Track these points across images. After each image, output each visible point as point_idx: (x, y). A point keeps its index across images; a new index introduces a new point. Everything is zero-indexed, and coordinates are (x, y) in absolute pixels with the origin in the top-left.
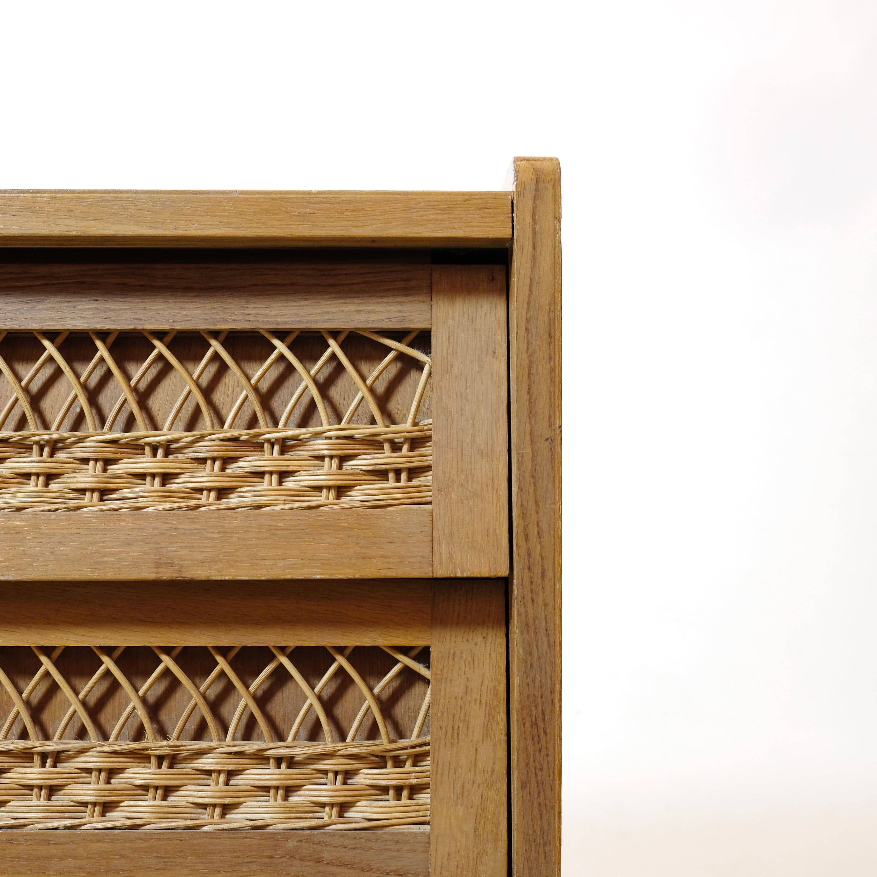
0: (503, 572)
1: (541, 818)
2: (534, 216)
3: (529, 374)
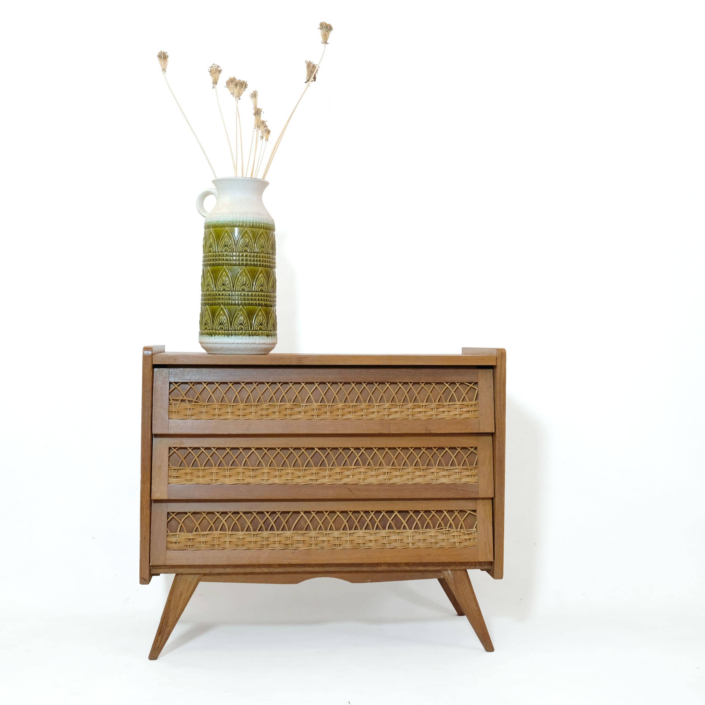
0: (494, 431)
1: (501, 480)
2: (501, 361)
3: (500, 392)
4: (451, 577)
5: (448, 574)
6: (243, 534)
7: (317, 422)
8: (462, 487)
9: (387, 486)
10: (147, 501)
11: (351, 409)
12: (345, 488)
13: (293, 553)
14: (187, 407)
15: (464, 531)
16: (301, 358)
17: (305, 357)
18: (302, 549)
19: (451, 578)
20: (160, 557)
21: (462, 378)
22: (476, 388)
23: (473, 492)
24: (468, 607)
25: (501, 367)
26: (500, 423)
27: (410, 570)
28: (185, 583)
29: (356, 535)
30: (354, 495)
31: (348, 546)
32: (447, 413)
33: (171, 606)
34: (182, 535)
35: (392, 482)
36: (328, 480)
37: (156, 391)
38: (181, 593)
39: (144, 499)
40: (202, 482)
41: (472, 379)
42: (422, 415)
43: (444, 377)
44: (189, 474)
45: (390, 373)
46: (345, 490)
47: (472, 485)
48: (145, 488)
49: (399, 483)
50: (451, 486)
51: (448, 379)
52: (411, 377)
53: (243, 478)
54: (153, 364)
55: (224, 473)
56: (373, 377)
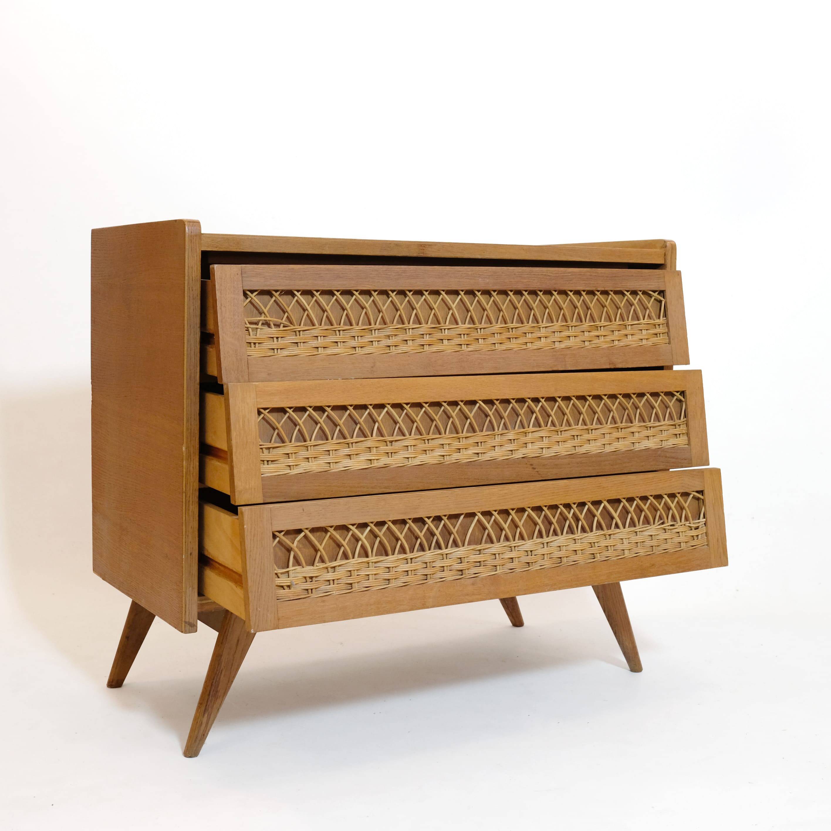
2: (671, 258)
6: (397, 558)
7: (469, 356)
8: (672, 452)
9: (581, 458)
10: (194, 491)
11: (511, 333)
12: (526, 464)
13: (473, 584)
14: (272, 334)
15: (690, 523)
16: (424, 247)
17: (429, 245)
18: (484, 575)
20: (267, 615)
21: (647, 283)
22: (662, 299)
23: (686, 460)
29: (555, 544)
30: (539, 474)
31: (547, 563)
32: (630, 338)
34: (297, 571)
35: (582, 450)
36: (500, 453)
37: (223, 305)
39: (190, 487)
40: (315, 468)
41: (658, 285)
42: (601, 340)
43: (624, 283)
44: (292, 455)
45: (559, 276)
46: (527, 468)
47: (683, 449)
48: (191, 468)
49: (593, 452)
50: (659, 452)
51: (629, 285)
52: (587, 282)
53: (377, 458)
54: (202, 250)
55: (347, 451)
56: (538, 282)
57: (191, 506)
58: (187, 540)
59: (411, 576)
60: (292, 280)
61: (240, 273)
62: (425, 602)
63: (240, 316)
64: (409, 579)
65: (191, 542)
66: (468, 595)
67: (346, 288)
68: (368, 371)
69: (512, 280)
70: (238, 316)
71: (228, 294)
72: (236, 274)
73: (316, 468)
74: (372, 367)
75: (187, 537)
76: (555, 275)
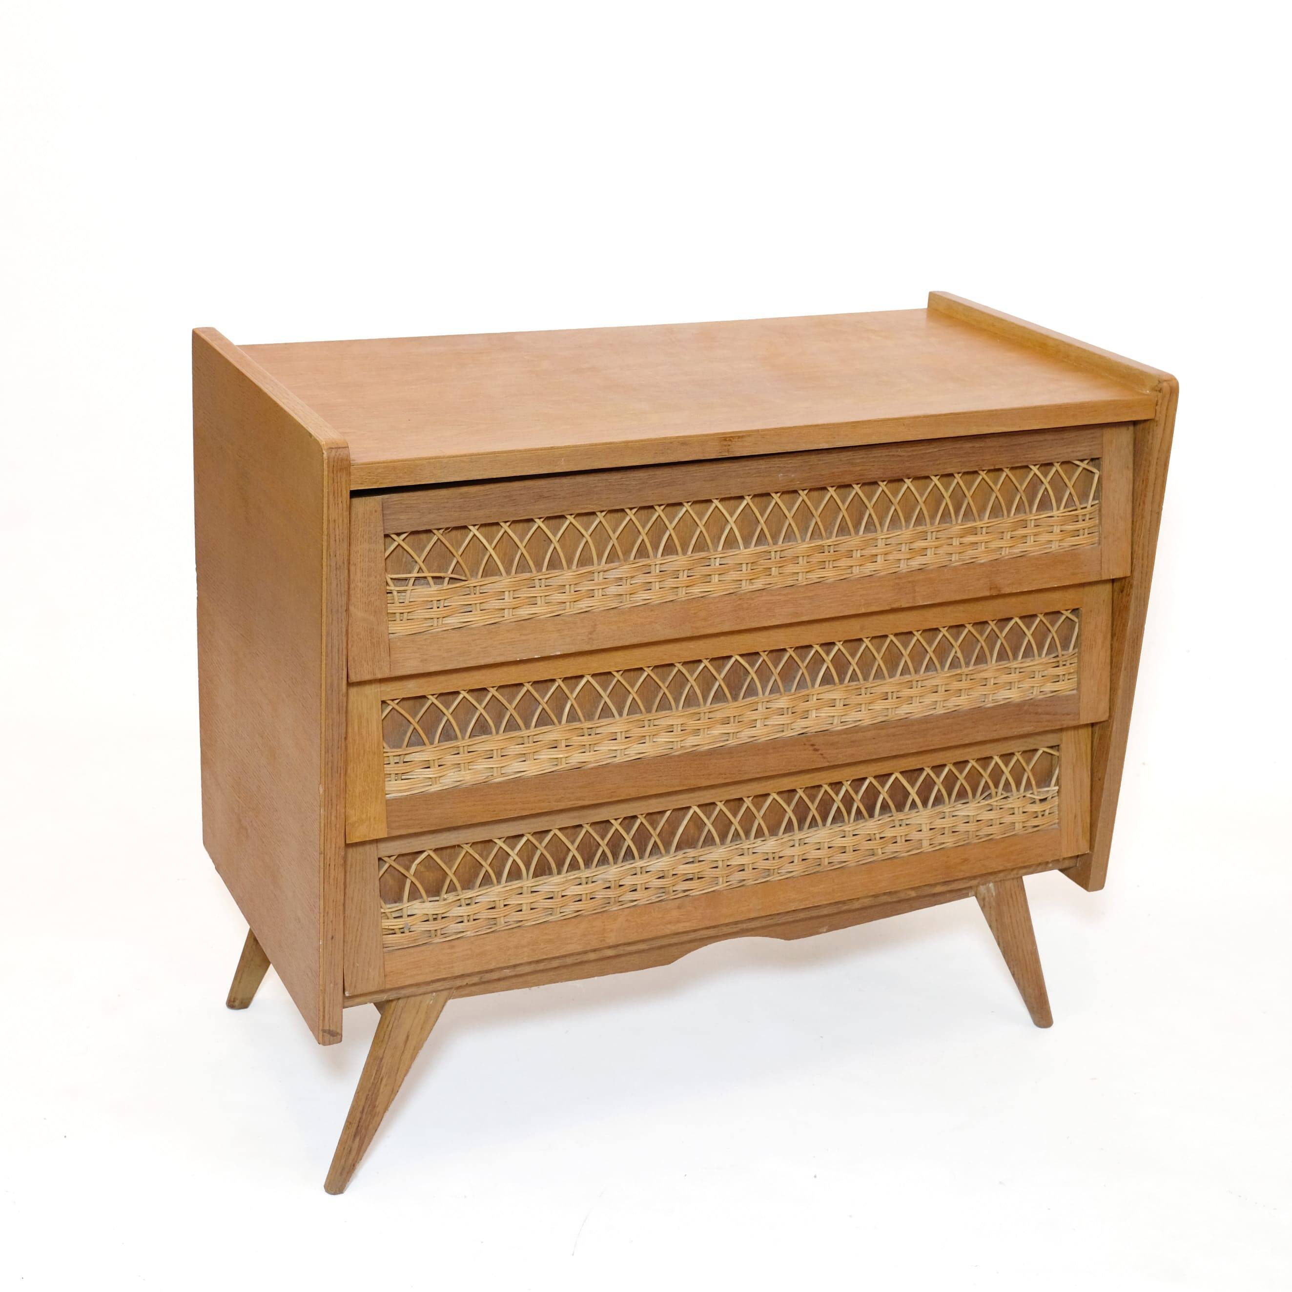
0: (1127, 575)
1: (1130, 682)
2: (1167, 409)
4: (992, 894)
5: (988, 890)
7: (752, 599)
9: (891, 727)
10: (337, 849)
12: (805, 744)
13: (679, 908)
14: (431, 596)
15: (1033, 793)
17: (739, 437)
18: (699, 893)
19: (992, 896)
20: (368, 972)
21: (1069, 450)
22: (1096, 470)
23: (1068, 714)
24: (1017, 948)
25: (1165, 424)
26: (1146, 555)
27: (917, 896)
28: (417, 1013)
29: (812, 841)
30: (824, 758)
32: (1032, 541)
33: (384, 1068)
34: (414, 907)
35: (898, 714)
36: (765, 730)
38: (408, 1037)
39: (331, 844)
40: (468, 778)
41: (1090, 450)
42: (979, 550)
43: (1030, 454)
44: (434, 763)
45: (917, 455)
46: (805, 750)
47: (1067, 698)
48: (333, 818)
49: (916, 716)
50: (1025, 708)
51: (1038, 456)
52: (963, 460)
53: (566, 755)
54: (351, 489)
55: (519, 749)
56: (879, 469)
57: (332, 871)
58: (326, 920)
59: (586, 902)
60: (465, 511)
61: (380, 509)
62: (604, 937)
63: (378, 576)
64: (582, 906)
65: (332, 922)
66: (670, 923)
67: (553, 513)
68: (583, 640)
69: (836, 470)
70: (376, 577)
71: (359, 543)
72: (373, 512)
73: (471, 778)
74: (591, 633)
75: (326, 914)
76: (910, 454)
